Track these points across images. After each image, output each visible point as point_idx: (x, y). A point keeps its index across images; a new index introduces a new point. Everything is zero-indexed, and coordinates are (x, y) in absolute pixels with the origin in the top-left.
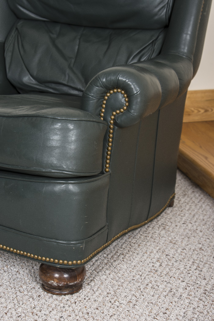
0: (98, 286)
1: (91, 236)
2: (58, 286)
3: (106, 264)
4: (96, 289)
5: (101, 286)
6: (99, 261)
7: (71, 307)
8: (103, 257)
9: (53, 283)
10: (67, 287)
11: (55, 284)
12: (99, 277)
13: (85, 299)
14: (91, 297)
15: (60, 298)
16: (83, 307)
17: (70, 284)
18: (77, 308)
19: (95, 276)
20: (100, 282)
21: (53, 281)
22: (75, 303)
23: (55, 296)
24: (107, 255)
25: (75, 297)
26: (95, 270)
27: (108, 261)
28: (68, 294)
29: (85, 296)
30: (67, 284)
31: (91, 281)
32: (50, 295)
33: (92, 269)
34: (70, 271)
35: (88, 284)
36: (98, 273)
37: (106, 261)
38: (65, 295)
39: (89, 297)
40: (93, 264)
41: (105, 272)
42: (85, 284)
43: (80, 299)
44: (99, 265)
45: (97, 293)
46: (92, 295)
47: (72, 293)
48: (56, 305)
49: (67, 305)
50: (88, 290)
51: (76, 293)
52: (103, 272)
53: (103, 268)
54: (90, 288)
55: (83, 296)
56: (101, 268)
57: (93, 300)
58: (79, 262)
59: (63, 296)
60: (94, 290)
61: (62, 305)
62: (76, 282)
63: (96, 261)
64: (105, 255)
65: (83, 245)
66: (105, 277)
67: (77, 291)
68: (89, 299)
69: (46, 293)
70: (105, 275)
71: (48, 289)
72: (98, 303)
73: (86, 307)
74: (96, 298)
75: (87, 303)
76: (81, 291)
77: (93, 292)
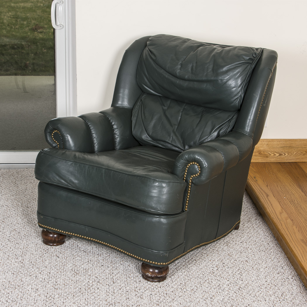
0: (176, 279)
1: (172, 249)
2: (151, 276)
3: (184, 266)
5: (178, 279)
6: (179, 264)
7: (157, 290)
10: (156, 277)
11: (149, 275)
12: (177, 273)
13: (166, 286)
14: (171, 285)
15: (152, 283)
17: (159, 276)
18: (161, 290)
19: (175, 272)
20: (177, 276)
21: (148, 274)
22: (161, 287)
23: (149, 282)
25: (161, 284)
26: (176, 269)
27: (185, 264)
28: (157, 282)
29: (167, 284)
30: (157, 276)
31: (172, 275)
32: (146, 281)
33: (174, 268)
34: (159, 268)
35: (170, 277)
36: (177, 271)
38: (155, 282)
39: (169, 285)
40: (176, 265)
42: (168, 277)
43: (164, 285)
44: (179, 266)
45: (174, 283)
47: (159, 282)
48: (149, 287)
49: (156, 288)
50: (170, 281)
52: (181, 271)
53: (181, 268)
54: (171, 279)
57: (171, 287)
58: (164, 264)
59: (154, 283)
60: (173, 281)
61: (152, 288)
62: (162, 275)
63: (178, 263)
64: (184, 260)
65: (167, 254)
66: (181, 274)
67: (163, 280)
69: (144, 280)
71: (146, 277)
72: (173, 289)
73: (166, 290)
74: (173, 286)
75: (167, 288)
76: (165, 281)
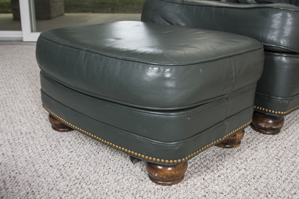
0: (291, 132)
1: (293, 97)
2: (265, 128)
3: (296, 120)
4: (290, 134)
5: (294, 133)
6: (291, 118)
7: (273, 142)
8: (294, 116)
9: (261, 125)
10: (271, 129)
11: (263, 126)
12: (291, 127)
13: (283, 139)
14: (287, 138)
15: (266, 136)
16: (282, 143)
17: (274, 127)
18: (277, 143)
19: (289, 126)
20: (292, 130)
21: (262, 124)
22: (276, 140)
23: (261, 134)
24: (296, 115)
25: (276, 137)
26: (288, 122)
27: (297, 118)
28: (271, 134)
29: (283, 137)
30: (271, 127)
31: (286, 129)
32: (258, 133)
33: (287, 122)
34: (275, 119)
35: (284, 130)
36: (291, 125)
37: (295, 118)
38: (269, 134)
39: (286, 138)
40: (287, 119)
41: (295, 125)
42: (282, 130)
43: (279, 138)
44: (291, 120)
45: (291, 137)
46: (288, 137)
47: (273, 134)
48: (263, 140)
49: (271, 141)
50: (285, 134)
51: (276, 134)
52: (294, 125)
53: (294, 122)
54: (286, 133)
55: (281, 137)
56: (292, 122)
57: (288, 140)
59: (267, 135)
60: (289, 134)
61: (267, 140)
62: (277, 127)
63: (289, 118)
64: (295, 115)
65: (287, 101)
66: (296, 128)
68: (286, 139)
69: (255, 131)
70: (296, 126)
71: (258, 129)
72: (292, 143)
73: (284, 144)
74: (291, 140)
75: (284, 142)
76: (279, 134)
77: (288, 136)
